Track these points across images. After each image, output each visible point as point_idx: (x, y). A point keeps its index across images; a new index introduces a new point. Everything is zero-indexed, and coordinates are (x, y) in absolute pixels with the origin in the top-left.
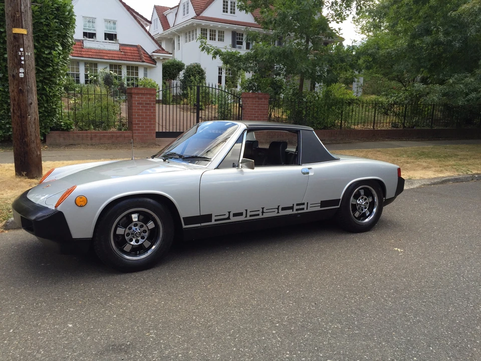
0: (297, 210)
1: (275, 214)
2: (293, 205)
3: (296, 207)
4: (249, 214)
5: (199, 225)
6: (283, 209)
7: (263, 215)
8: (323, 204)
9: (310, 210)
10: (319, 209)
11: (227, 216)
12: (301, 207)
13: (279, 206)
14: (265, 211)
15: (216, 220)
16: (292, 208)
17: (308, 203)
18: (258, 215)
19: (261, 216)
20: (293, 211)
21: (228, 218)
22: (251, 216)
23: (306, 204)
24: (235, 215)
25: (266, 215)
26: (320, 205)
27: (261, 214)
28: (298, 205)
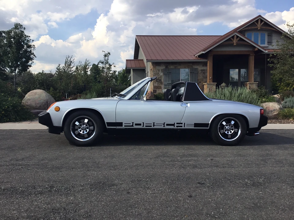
0: (177, 126)
1: (162, 127)
2: (174, 123)
3: (176, 125)
4: (145, 125)
5: (115, 127)
6: (167, 125)
7: (154, 126)
8: (196, 125)
9: (186, 127)
10: (193, 127)
11: (131, 124)
12: (180, 125)
13: (164, 123)
14: (155, 124)
15: (125, 126)
16: (174, 125)
17: (185, 123)
18: (151, 126)
19: (152, 127)
20: (174, 127)
21: (132, 126)
22: (146, 126)
23: (183, 124)
24: (136, 125)
25: (155, 127)
26: (194, 125)
27: (153, 126)
28: (177, 123)
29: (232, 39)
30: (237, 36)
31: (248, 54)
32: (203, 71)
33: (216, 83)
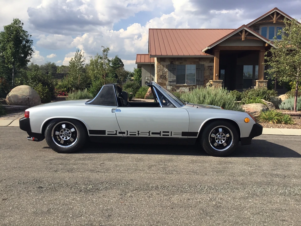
29: (240, 33)
30: (245, 30)
31: (258, 50)
32: (210, 68)
33: (222, 80)
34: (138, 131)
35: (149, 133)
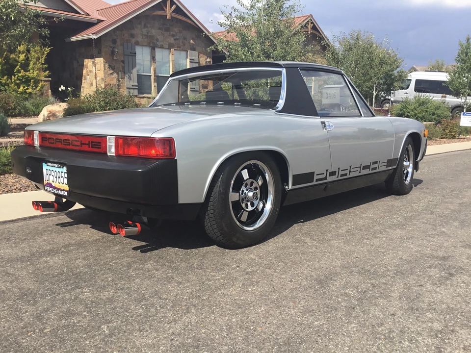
34: (350, 166)
35: (360, 167)
